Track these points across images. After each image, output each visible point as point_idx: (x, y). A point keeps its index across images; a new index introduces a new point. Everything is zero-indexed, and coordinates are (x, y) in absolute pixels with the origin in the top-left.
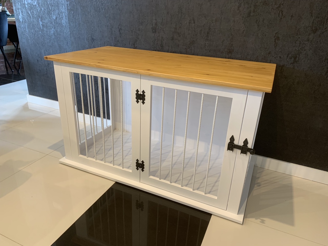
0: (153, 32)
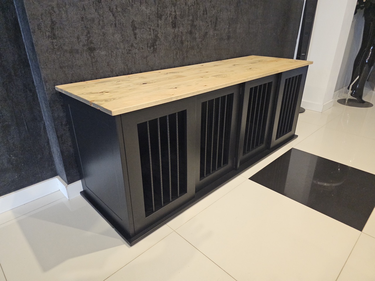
0: (173, 27)
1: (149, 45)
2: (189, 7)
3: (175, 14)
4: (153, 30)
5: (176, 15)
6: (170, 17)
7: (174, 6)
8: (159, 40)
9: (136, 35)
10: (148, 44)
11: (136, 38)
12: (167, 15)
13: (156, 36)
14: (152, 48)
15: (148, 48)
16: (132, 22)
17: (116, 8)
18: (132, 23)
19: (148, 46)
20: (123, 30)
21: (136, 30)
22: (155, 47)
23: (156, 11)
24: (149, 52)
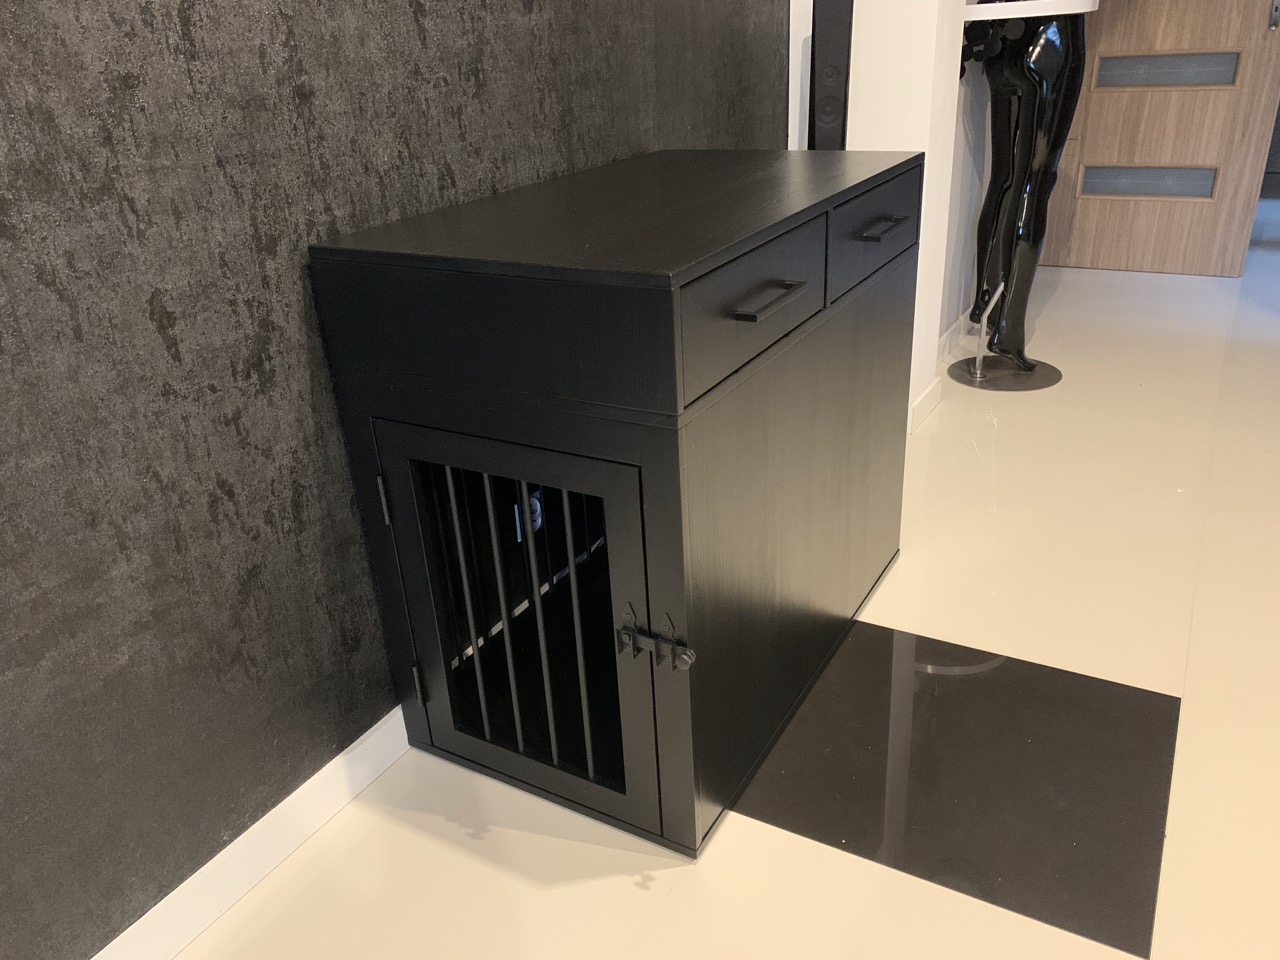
1: (240, 367)
2: (381, 178)
3: (329, 219)
4: (248, 303)
5: (333, 223)
6: (309, 235)
7: (322, 191)
8: (277, 333)
9: (176, 344)
10: (233, 366)
11: (177, 357)
12: (295, 231)
13: (266, 324)
14: (255, 377)
15: (235, 379)
16: (151, 302)
17: (70, 264)
18: (151, 304)
19: (234, 375)
20: (115, 343)
21: (172, 326)
22: (267, 366)
23: (250, 231)
24: (243, 395)
